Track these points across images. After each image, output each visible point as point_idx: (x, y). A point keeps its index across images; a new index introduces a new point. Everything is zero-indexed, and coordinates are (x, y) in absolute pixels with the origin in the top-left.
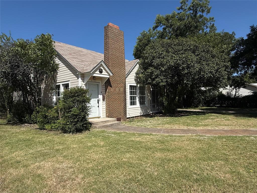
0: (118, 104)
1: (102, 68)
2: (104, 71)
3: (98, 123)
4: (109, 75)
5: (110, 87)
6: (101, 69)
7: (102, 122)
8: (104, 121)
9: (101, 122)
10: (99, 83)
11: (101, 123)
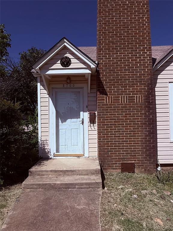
0: (124, 132)
1: (68, 55)
2: (73, 60)
3: (44, 173)
4: (89, 67)
5: (101, 95)
6: (66, 57)
7: (56, 171)
8: (61, 171)
9: (51, 171)
10: (82, 88)
11: (51, 173)
